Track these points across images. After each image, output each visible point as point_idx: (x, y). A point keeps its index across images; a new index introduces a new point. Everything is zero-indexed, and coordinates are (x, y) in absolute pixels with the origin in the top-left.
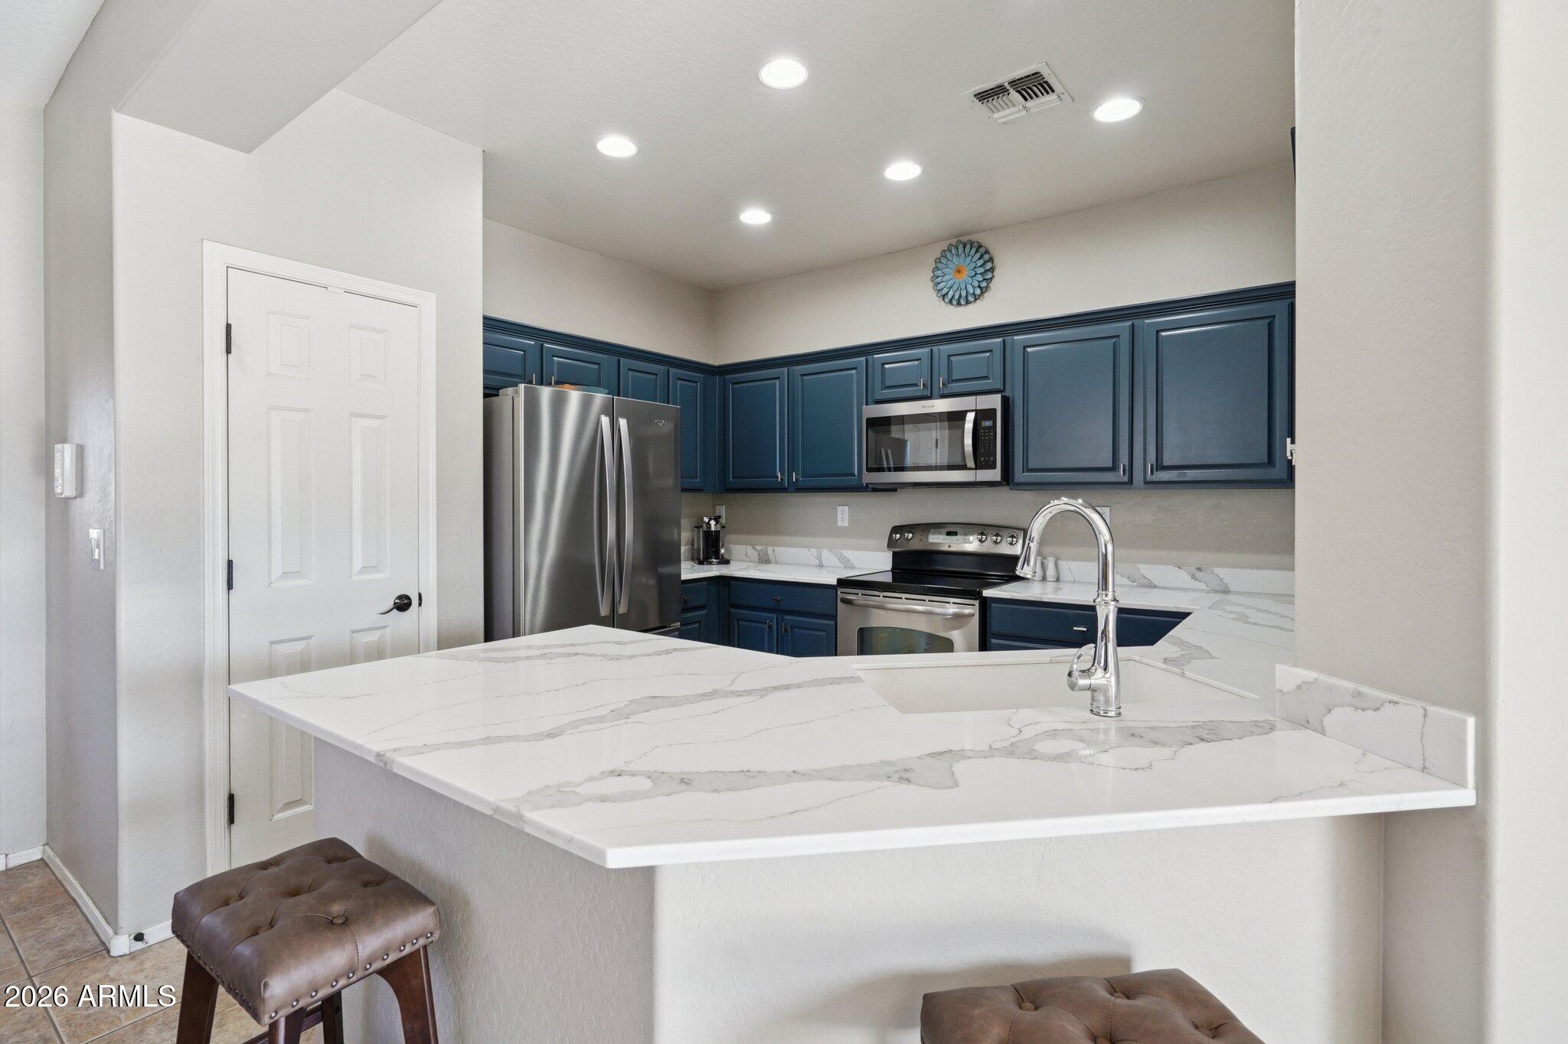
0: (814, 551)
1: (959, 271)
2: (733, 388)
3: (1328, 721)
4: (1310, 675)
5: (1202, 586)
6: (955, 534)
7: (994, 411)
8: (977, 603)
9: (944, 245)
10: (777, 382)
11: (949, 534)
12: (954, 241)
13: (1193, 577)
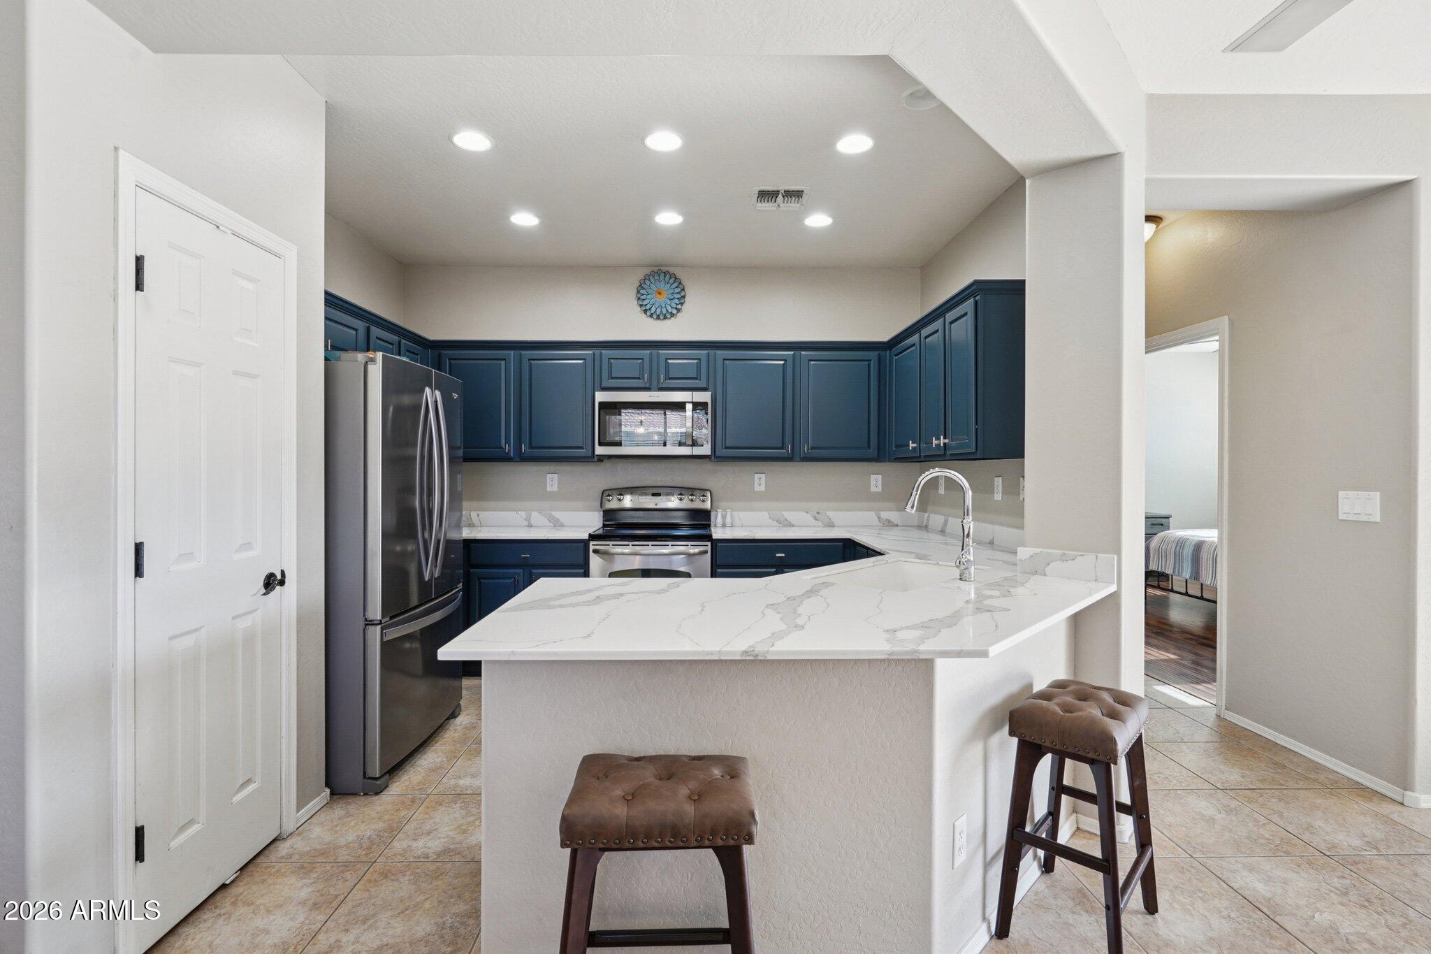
0: (523, 514)
1: (660, 293)
2: (450, 364)
3: (1048, 570)
4: (1038, 550)
5: (820, 523)
6: (659, 495)
7: (707, 403)
8: (709, 544)
9: (648, 271)
10: (503, 363)
11: (654, 495)
12: (656, 269)
13: (815, 518)
